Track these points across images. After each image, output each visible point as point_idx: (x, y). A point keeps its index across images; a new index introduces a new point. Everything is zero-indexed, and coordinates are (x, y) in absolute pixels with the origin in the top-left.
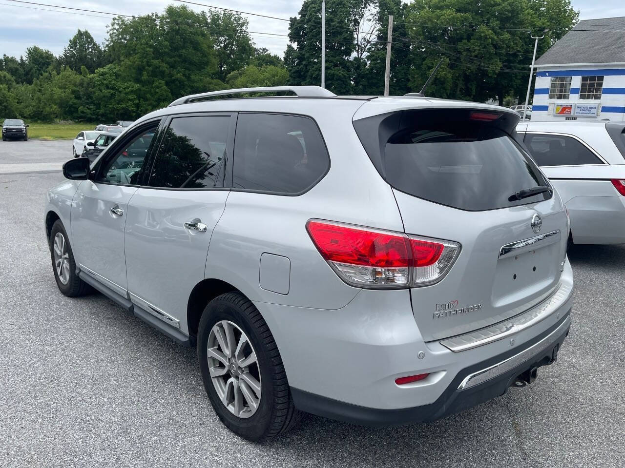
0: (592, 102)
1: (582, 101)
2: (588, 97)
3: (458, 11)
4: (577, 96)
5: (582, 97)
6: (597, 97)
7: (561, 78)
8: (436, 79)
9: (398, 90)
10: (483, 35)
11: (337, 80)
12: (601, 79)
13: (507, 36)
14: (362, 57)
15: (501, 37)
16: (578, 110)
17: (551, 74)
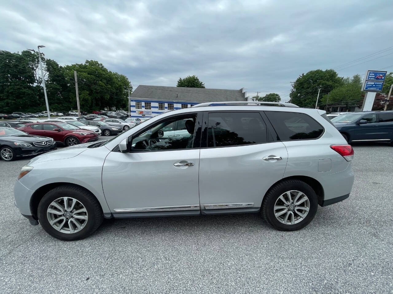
0: (149, 110)
1: (146, 110)
2: (148, 109)
3: (88, 74)
4: (144, 108)
5: (146, 109)
6: (150, 109)
7: (138, 102)
8: (84, 99)
9: (65, 102)
10: (101, 85)
11: (27, 95)
12: (150, 103)
13: (110, 86)
14: (41, 85)
15: (108, 87)
16: (145, 113)
17: (135, 101)
